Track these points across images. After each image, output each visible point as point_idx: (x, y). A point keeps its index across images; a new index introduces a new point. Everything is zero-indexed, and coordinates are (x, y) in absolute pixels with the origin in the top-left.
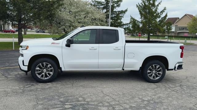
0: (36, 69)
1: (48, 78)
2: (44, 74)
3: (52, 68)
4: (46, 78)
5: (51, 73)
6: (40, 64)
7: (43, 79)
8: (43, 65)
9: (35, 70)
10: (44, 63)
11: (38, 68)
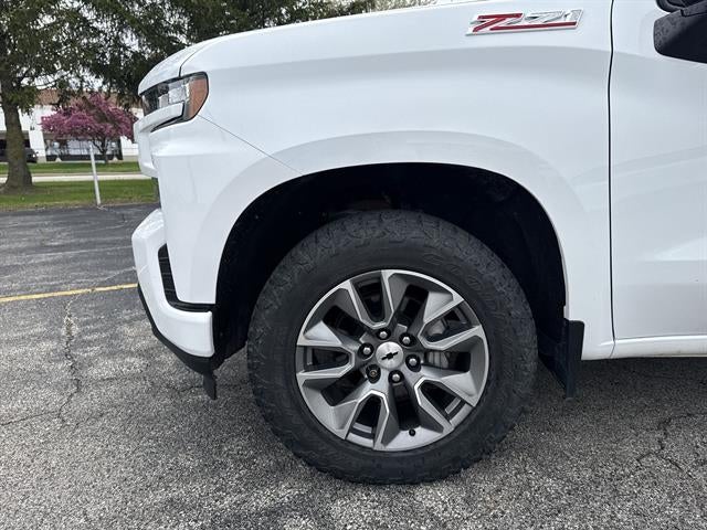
0: (301, 341)
1: (423, 436)
2: (379, 389)
3: (477, 331)
4: (404, 441)
5: (463, 384)
6: (347, 285)
7: (379, 446)
8: (371, 294)
9: (287, 354)
10: (387, 274)
11: (322, 335)
